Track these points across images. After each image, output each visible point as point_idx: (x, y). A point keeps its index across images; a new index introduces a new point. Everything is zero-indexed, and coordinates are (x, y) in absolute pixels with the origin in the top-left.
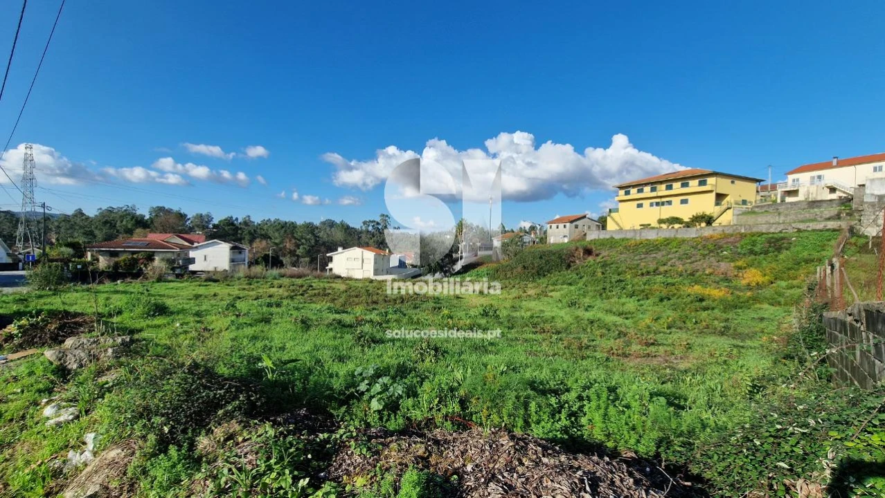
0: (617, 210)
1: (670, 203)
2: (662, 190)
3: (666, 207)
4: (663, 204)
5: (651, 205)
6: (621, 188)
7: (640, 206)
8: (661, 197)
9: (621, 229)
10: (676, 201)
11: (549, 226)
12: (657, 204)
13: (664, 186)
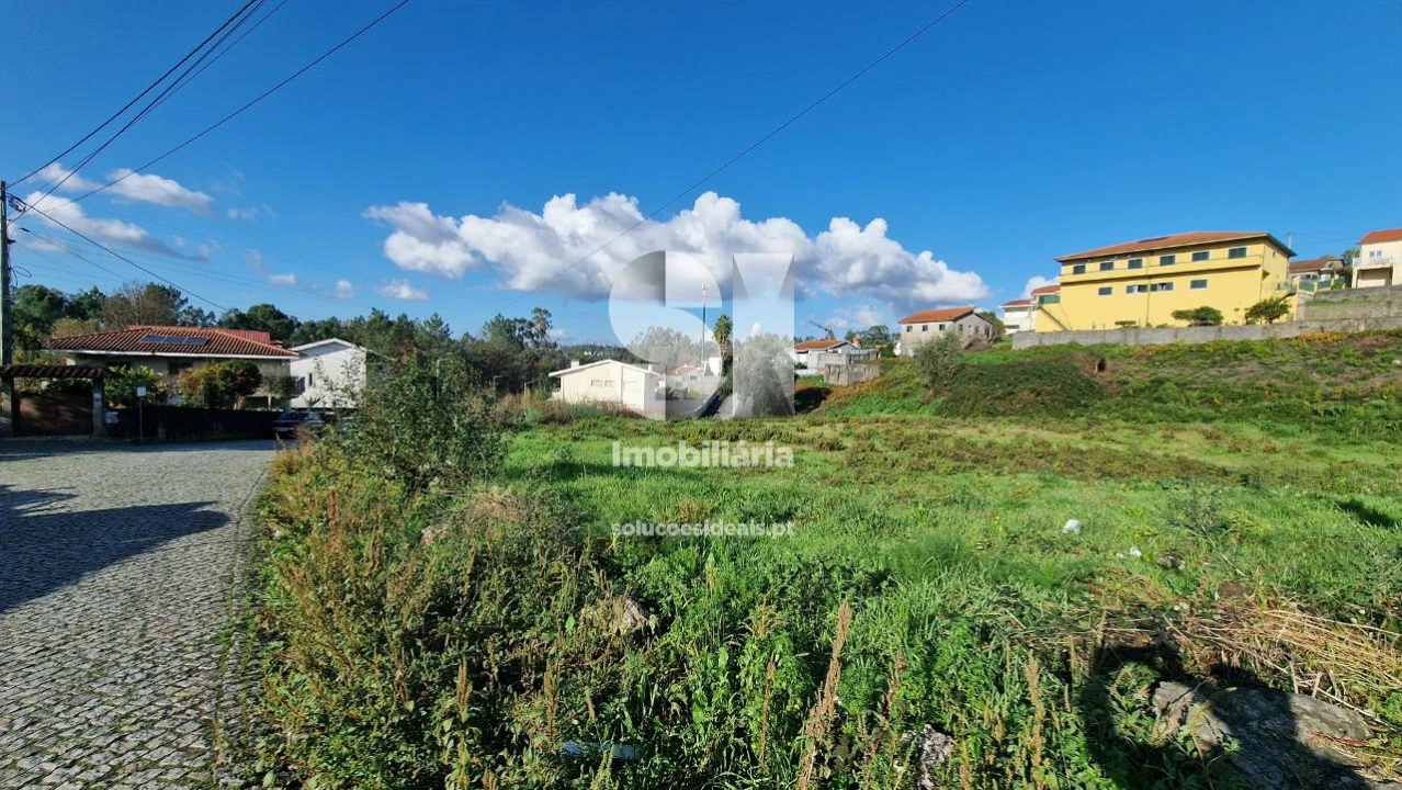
0: (1057, 300)
1: (1168, 286)
2: (1151, 264)
3: (1160, 293)
4: (1154, 288)
5: (1130, 290)
6: (1065, 262)
7: (1104, 292)
8: (1150, 277)
9: (1065, 330)
10: (1182, 284)
11: (904, 327)
12: (1142, 288)
13: (1156, 259)
